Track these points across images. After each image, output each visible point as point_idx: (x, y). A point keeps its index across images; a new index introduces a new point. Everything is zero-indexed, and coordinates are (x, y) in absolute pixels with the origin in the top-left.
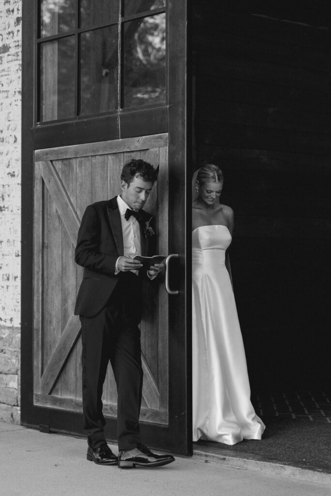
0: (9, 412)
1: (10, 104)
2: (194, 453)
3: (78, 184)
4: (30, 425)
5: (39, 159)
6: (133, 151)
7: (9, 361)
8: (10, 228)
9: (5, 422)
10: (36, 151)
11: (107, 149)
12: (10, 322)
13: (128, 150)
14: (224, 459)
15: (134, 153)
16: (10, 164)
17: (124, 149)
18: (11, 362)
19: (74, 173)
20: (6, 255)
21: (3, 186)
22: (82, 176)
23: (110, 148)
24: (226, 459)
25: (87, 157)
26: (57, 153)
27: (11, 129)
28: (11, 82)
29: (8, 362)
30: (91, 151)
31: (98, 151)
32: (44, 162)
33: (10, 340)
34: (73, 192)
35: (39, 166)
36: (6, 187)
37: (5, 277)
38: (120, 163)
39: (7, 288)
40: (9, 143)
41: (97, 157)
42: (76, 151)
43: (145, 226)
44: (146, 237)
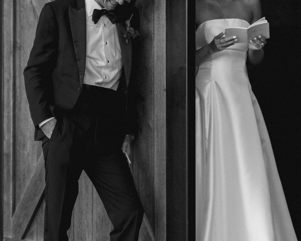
43: (125, 26)
44: (127, 41)
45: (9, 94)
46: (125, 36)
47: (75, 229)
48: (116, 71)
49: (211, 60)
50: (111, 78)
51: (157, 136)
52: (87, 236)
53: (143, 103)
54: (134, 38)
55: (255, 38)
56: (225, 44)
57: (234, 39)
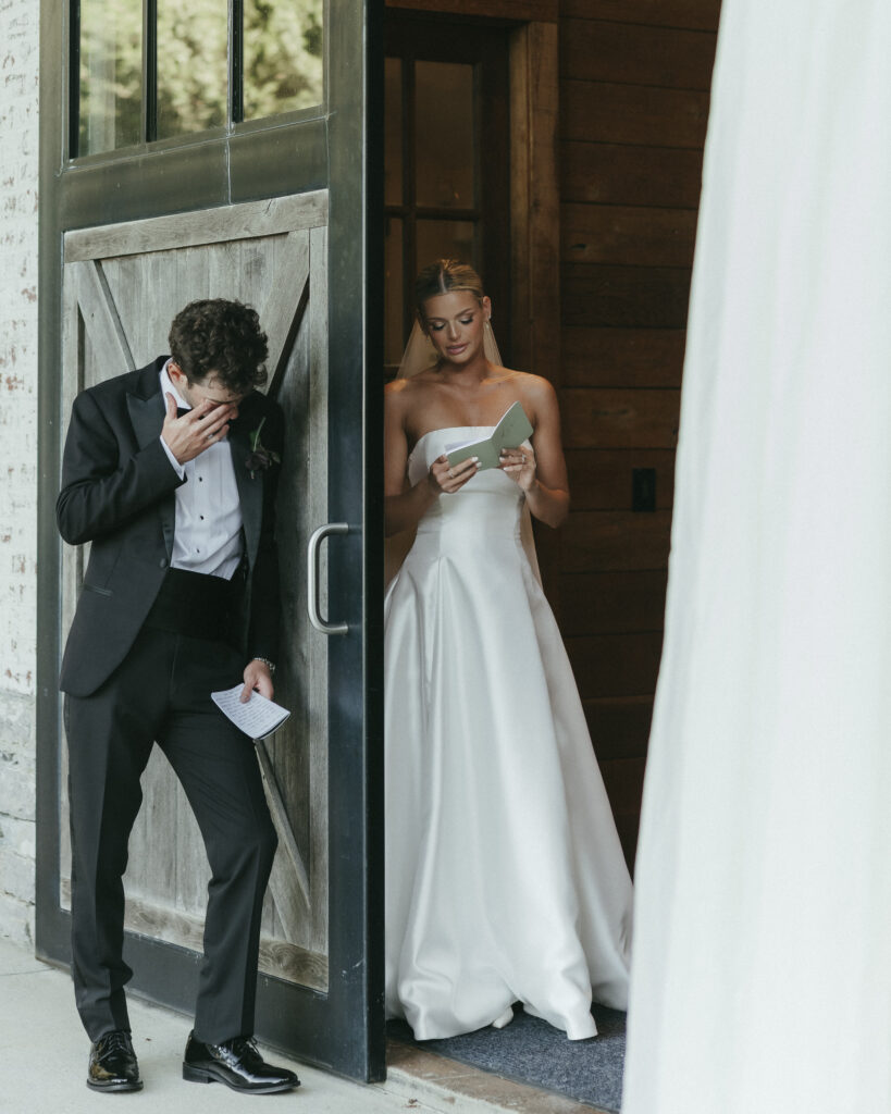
0: (23, 921)
1: (28, 110)
2: (389, 1074)
3: (150, 323)
4: (53, 961)
5: (72, 257)
6: (258, 238)
7: (23, 784)
8: (27, 436)
9: (14, 944)
10: (69, 235)
11: (205, 232)
12: (26, 682)
13: (248, 235)
14: (452, 1100)
15: (263, 243)
16: (28, 268)
17: (239, 231)
18: (26, 786)
19: (144, 293)
20: (19, 506)
21: (15, 323)
22: (158, 302)
23: (210, 229)
24: (457, 1101)
25: (168, 250)
26: (107, 239)
27: (30, 176)
28: (29, 53)
29: (20, 786)
30: (173, 236)
31: (186, 235)
32: (82, 264)
33: (26, 728)
34: (140, 344)
35: (72, 273)
36: (20, 326)
37: (18, 564)
38: (234, 268)
39: (21, 592)
40: (24, 212)
41: (188, 252)
42: (143, 236)
43: (250, 443)
44: (252, 474)
45: (70, 585)
46: (248, 464)
47: (179, 867)
48: (224, 538)
49: (439, 515)
50: (211, 552)
51: (314, 676)
52: (198, 883)
53: (291, 606)
54: (266, 467)
55: (502, 459)
56: (458, 479)
57: (473, 465)
